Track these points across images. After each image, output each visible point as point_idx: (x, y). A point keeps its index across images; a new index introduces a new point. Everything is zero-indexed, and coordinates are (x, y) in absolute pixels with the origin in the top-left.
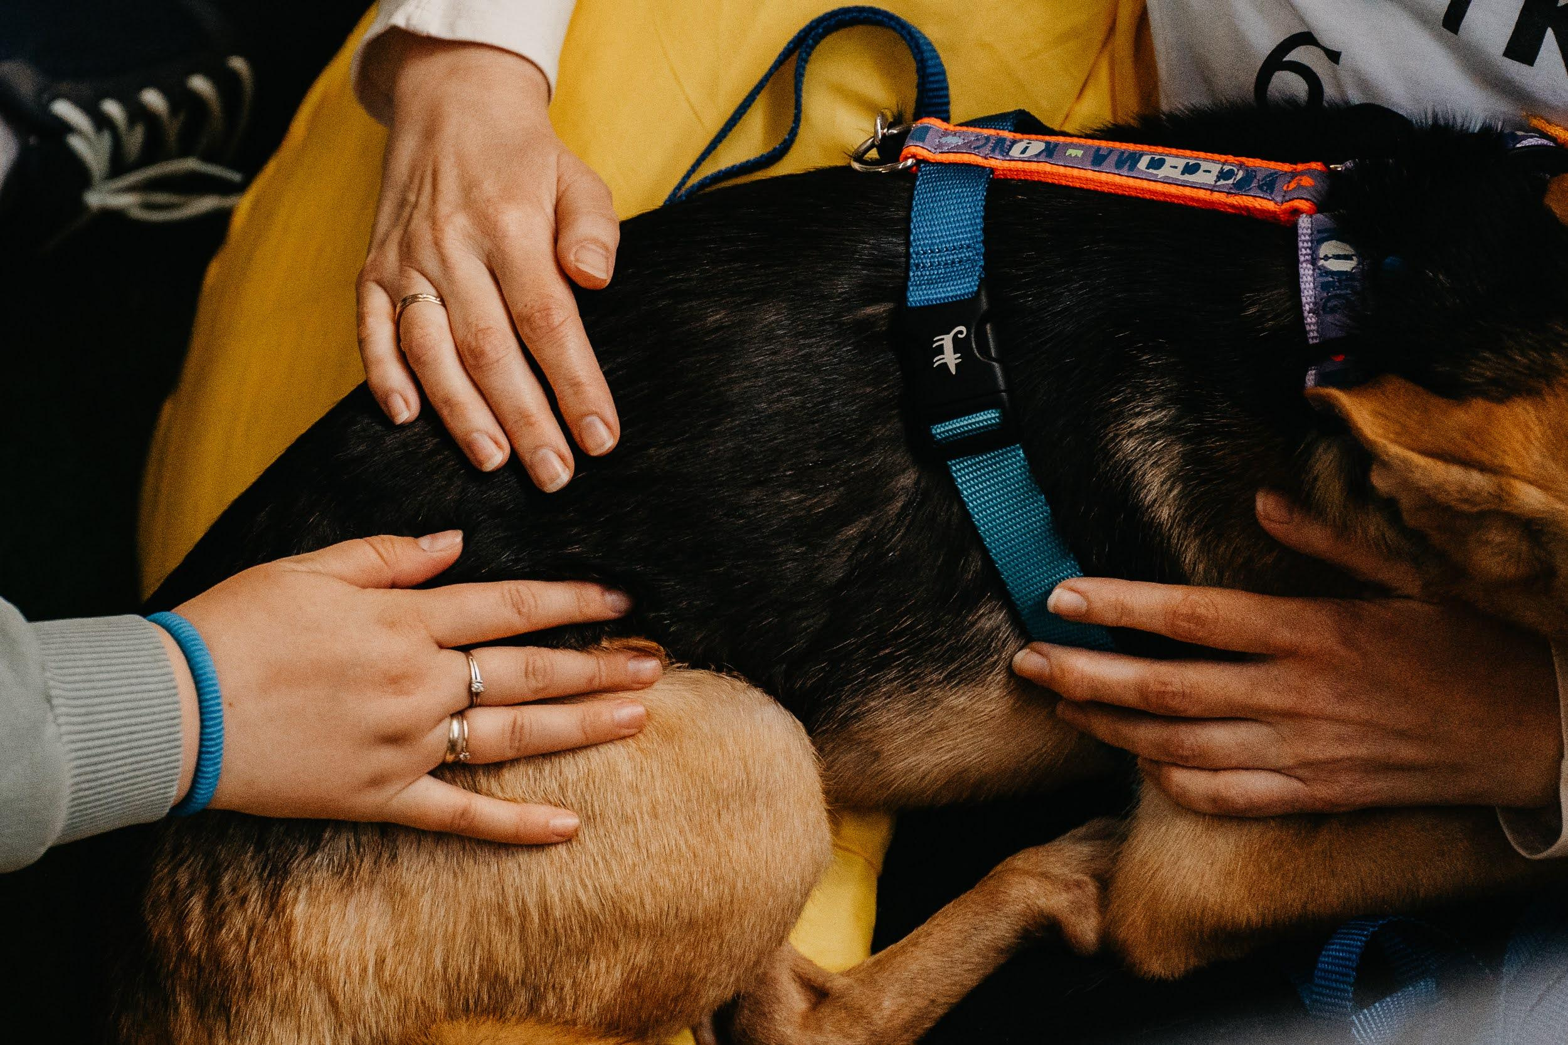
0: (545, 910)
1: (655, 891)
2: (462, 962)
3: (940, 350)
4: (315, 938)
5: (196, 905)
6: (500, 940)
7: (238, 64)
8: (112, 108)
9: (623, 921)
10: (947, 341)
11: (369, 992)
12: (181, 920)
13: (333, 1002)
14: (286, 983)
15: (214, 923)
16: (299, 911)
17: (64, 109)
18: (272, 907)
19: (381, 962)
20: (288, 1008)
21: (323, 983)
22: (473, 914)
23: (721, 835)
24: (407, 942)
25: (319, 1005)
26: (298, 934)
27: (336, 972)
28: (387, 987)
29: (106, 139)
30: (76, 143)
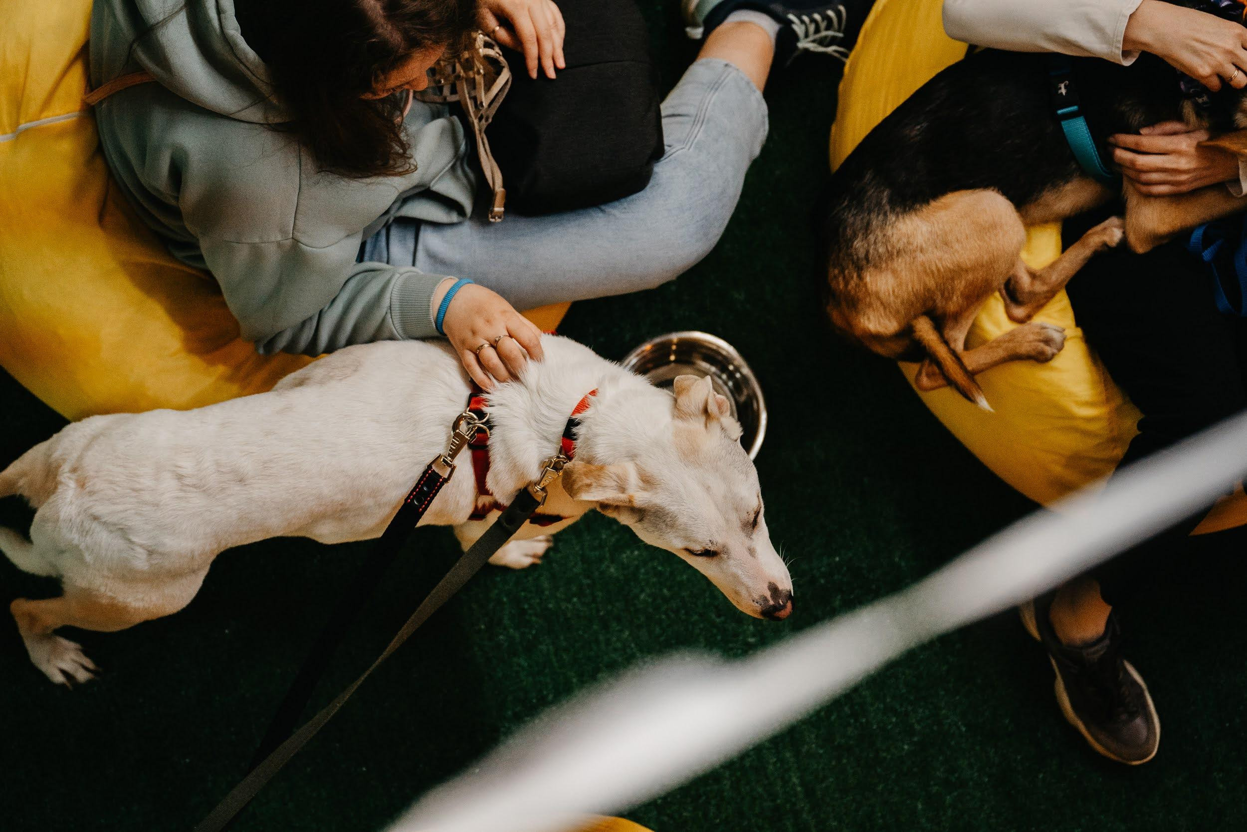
0: (939, 270)
1: (969, 259)
2: (917, 287)
3: (1060, 88)
4: (874, 285)
5: (841, 279)
6: (927, 279)
7: (842, 8)
8: (805, 18)
9: (962, 269)
10: (1062, 86)
11: (892, 298)
12: (838, 283)
13: (882, 303)
14: (868, 299)
15: (847, 283)
16: (868, 279)
17: (791, 17)
18: (860, 279)
19: (894, 291)
20: (870, 305)
21: (879, 298)
22: (918, 273)
23: (988, 240)
24: (900, 285)
25: (879, 304)
26: (869, 286)
27: (882, 295)
28: (897, 297)
29: (803, 27)
30: (795, 27)
